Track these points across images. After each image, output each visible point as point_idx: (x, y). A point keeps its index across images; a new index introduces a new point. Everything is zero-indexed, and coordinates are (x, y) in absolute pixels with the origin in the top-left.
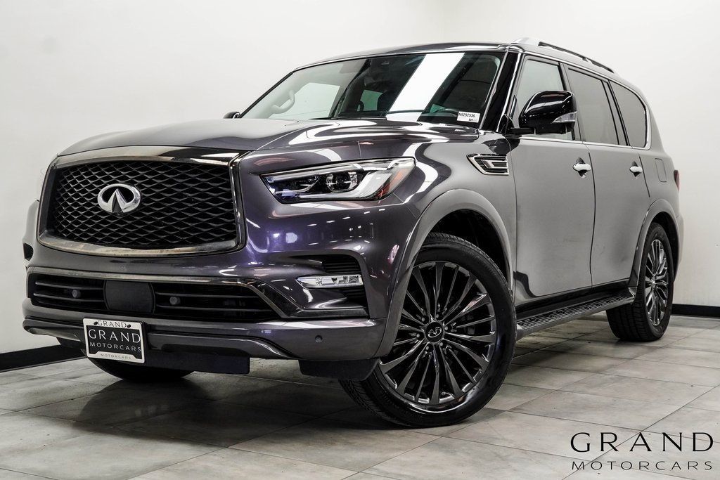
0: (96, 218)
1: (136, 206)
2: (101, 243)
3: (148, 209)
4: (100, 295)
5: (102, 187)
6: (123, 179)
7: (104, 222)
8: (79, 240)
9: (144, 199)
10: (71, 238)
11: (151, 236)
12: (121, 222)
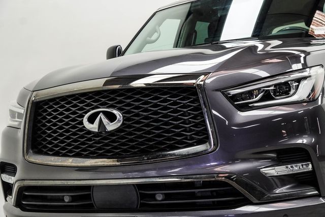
0: (82, 137)
1: (119, 124)
2: (87, 157)
3: (129, 127)
4: (88, 197)
5: (86, 113)
6: (103, 104)
7: (90, 140)
8: (65, 155)
9: (125, 119)
10: (57, 154)
11: (133, 147)
12: (105, 138)
